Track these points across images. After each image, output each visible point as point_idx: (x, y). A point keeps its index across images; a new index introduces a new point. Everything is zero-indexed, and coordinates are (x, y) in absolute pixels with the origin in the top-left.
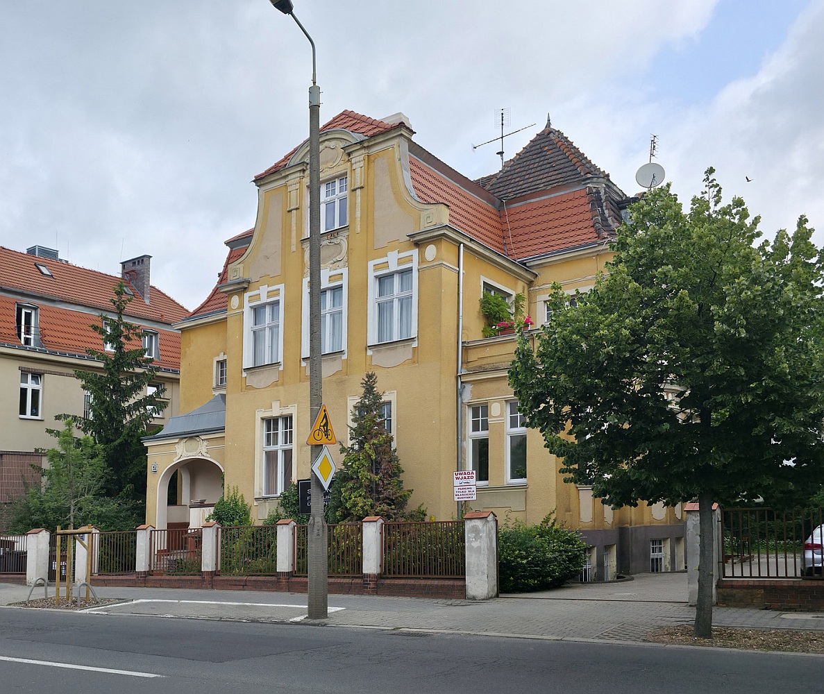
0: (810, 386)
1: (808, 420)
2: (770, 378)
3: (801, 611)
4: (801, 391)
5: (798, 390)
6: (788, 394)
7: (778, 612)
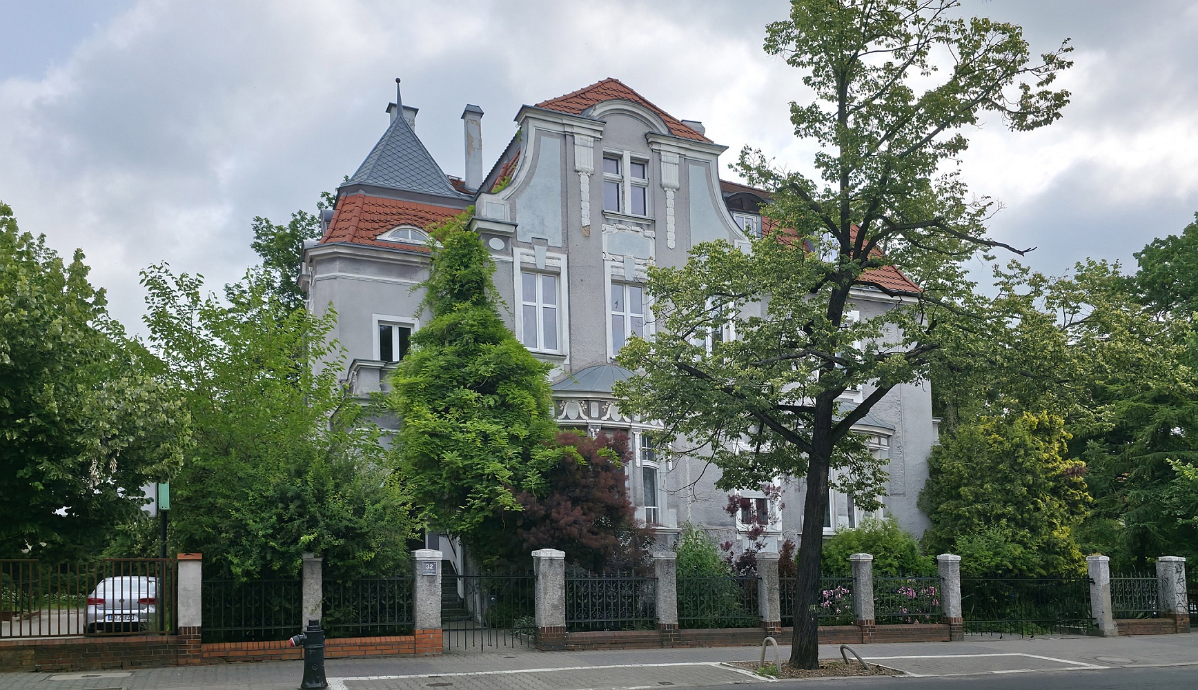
0: (81, 432)
1: (76, 466)
2: (39, 416)
3: (73, 671)
4: (71, 435)
5: (68, 434)
6: (57, 437)
7: (48, 674)
